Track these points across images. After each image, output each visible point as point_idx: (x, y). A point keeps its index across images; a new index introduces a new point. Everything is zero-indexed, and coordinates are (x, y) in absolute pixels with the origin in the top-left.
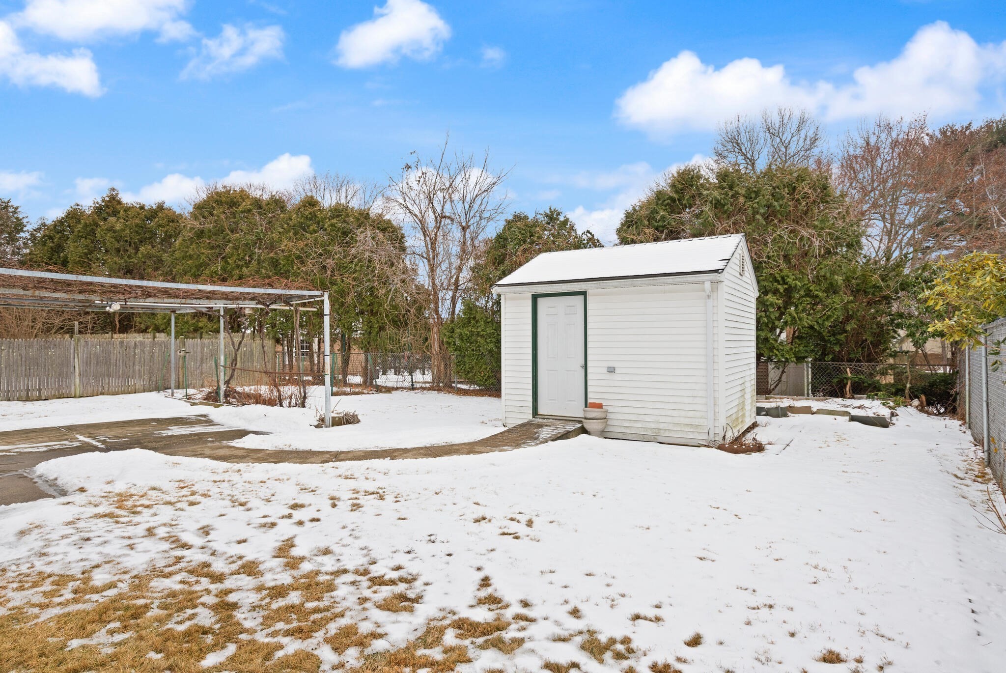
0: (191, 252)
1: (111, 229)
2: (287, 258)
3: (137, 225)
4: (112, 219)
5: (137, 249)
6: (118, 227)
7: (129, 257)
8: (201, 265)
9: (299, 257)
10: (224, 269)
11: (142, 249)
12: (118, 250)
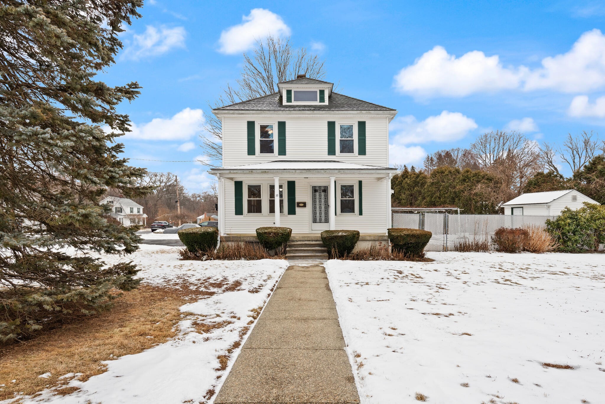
0: (430, 190)
1: (406, 183)
2: (459, 191)
3: (414, 181)
4: (406, 179)
5: (414, 188)
6: (408, 182)
7: (412, 191)
8: (433, 194)
9: (462, 191)
10: (440, 195)
11: (415, 188)
12: (408, 189)
